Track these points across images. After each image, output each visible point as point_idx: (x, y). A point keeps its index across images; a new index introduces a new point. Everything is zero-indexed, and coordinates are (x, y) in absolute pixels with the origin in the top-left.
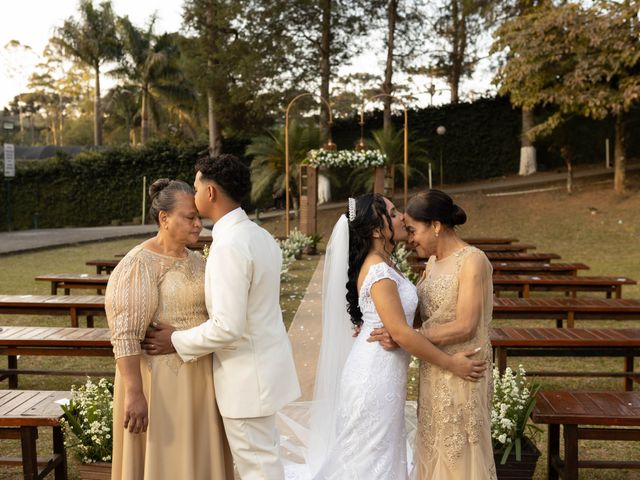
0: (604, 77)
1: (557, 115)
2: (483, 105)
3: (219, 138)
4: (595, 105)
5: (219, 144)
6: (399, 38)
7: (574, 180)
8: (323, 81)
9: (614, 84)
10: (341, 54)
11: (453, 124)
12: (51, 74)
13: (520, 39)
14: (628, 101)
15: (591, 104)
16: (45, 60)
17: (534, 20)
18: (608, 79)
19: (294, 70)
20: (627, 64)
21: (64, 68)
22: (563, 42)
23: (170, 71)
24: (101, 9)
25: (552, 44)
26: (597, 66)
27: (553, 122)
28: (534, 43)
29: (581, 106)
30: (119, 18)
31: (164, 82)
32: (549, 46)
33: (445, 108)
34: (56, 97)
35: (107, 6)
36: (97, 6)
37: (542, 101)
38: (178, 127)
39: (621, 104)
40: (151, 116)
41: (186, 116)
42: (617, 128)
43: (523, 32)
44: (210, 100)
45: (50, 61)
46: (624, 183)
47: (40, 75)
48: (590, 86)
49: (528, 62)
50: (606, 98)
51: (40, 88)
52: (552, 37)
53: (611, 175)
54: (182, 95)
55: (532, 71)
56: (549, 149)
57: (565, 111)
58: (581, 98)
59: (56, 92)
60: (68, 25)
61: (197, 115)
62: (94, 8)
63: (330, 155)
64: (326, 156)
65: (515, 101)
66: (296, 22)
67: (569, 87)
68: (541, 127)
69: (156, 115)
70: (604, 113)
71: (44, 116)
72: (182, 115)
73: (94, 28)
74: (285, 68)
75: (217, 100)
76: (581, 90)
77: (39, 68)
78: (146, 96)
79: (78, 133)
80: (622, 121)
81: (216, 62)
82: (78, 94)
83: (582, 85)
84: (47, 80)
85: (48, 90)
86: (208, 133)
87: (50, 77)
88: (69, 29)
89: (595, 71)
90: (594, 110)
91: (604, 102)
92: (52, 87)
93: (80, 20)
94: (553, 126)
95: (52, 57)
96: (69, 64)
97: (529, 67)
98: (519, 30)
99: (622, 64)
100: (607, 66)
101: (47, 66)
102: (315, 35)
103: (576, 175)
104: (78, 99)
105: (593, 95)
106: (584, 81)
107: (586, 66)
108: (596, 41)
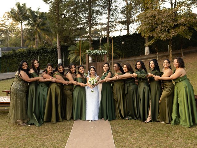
0: (165, 29)
1: (153, 39)
2: (134, 36)
3: (60, 45)
4: (163, 37)
5: (60, 47)
6: (111, 16)
7: (159, 57)
9: (168, 31)
10: (95, 21)
11: (126, 41)
12: (5, 23)
13: (143, 19)
14: (172, 36)
15: (162, 37)
16: (3, 19)
17: (147, 13)
18: (166, 30)
20: (171, 26)
21: (9, 22)
22: (155, 20)
23: (43, 24)
24: (22, 6)
25: (152, 20)
26: (163, 26)
27: (152, 41)
28: (147, 20)
29: (160, 37)
30: (28, 8)
31: (42, 27)
32: (151, 20)
33: (124, 36)
35: (24, 4)
37: (150, 35)
38: (46, 40)
39: (170, 37)
40: (38, 37)
41: (48, 37)
42: (170, 43)
43: (144, 17)
44: (57, 34)
45: (5, 19)
46: (172, 58)
47: (2, 23)
48: (162, 32)
49: (146, 25)
50: (166, 35)
51: (2, 28)
52: (152, 18)
53: (169, 55)
54: (47, 31)
55: (146, 27)
56: (152, 48)
57: (156, 38)
58: (160, 35)
59: (7, 29)
61: (52, 37)
62: (20, 5)
63: (92, 51)
64: (91, 52)
65: (143, 35)
66: (81, 12)
67: (157, 32)
68: (149, 43)
69: (40, 37)
70: (165, 39)
71: (3, 36)
72: (47, 37)
73: (21, 11)
74: (78, 25)
75: (59, 35)
76: (159, 33)
78: (37, 32)
79: (14, 42)
80: (171, 41)
81: (59, 24)
82: (14, 30)
83: (160, 32)
84: (4, 25)
85: (4, 28)
86: (57, 44)
87: (5, 24)
88: (13, 11)
89: (163, 28)
90: (163, 38)
91: (165, 36)
92: (5, 27)
93: (16, 9)
94: (152, 42)
96: (11, 20)
97: (146, 26)
98: (143, 16)
99: (170, 26)
100: (166, 26)
101: (4, 21)
102: (87, 15)
103: (159, 56)
105: (162, 34)
106: (160, 30)
107: (161, 26)
108: (163, 20)
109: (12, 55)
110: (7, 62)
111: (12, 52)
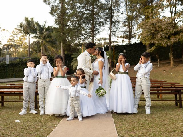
1: (154, 46)
2: (136, 45)
3: (64, 54)
4: (164, 43)
5: (64, 55)
6: (113, 27)
7: (160, 64)
8: (92, 38)
9: (169, 38)
10: (97, 31)
11: (128, 50)
12: (14, 38)
13: (144, 27)
14: (172, 42)
15: (163, 43)
16: (12, 34)
17: (148, 22)
18: (167, 37)
19: (85, 36)
20: (172, 33)
21: (18, 37)
22: (155, 27)
23: (49, 36)
24: (31, 20)
25: (152, 28)
26: (164, 33)
27: (153, 48)
28: (148, 27)
29: (160, 44)
30: (35, 22)
31: (47, 40)
33: (126, 45)
34: (15, 45)
35: (32, 19)
36: (29, 19)
37: (150, 43)
38: (51, 52)
39: (171, 43)
40: (44, 49)
41: (54, 49)
42: (171, 50)
43: (145, 25)
44: (62, 43)
46: (173, 64)
47: (11, 38)
48: (162, 39)
49: (146, 33)
50: (167, 42)
51: (11, 42)
52: (152, 26)
53: (170, 63)
54: (53, 43)
55: (147, 35)
57: (157, 45)
58: (160, 42)
59: (16, 44)
60: (21, 24)
61: (57, 49)
62: (29, 20)
63: (94, 56)
64: (93, 56)
65: (144, 43)
66: (85, 23)
67: (157, 39)
68: (150, 50)
69: (46, 49)
70: (166, 45)
71: (12, 50)
72: (52, 49)
73: (29, 25)
74: (82, 35)
75: (64, 43)
76: (160, 40)
77: (11, 37)
78: (43, 44)
79: (21, 55)
80: (172, 48)
81: (63, 33)
82: (22, 44)
83: (160, 38)
84: (13, 40)
85: (13, 43)
87: (14, 39)
88: (21, 25)
89: (163, 35)
90: (164, 45)
91: (166, 42)
92: (14, 42)
93: (25, 23)
94: (153, 49)
95: (15, 34)
96: (20, 35)
97: (146, 34)
98: (144, 24)
99: (170, 33)
100: (167, 34)
101: (13, 36)
102: (90, 26)
104: (22, 45)
105: (163, 41)
106: (161, 37)
107: (161, 34)
108: (163, 27)
109: (19, 64)
110: (14, 70)
111: (19, 61)
